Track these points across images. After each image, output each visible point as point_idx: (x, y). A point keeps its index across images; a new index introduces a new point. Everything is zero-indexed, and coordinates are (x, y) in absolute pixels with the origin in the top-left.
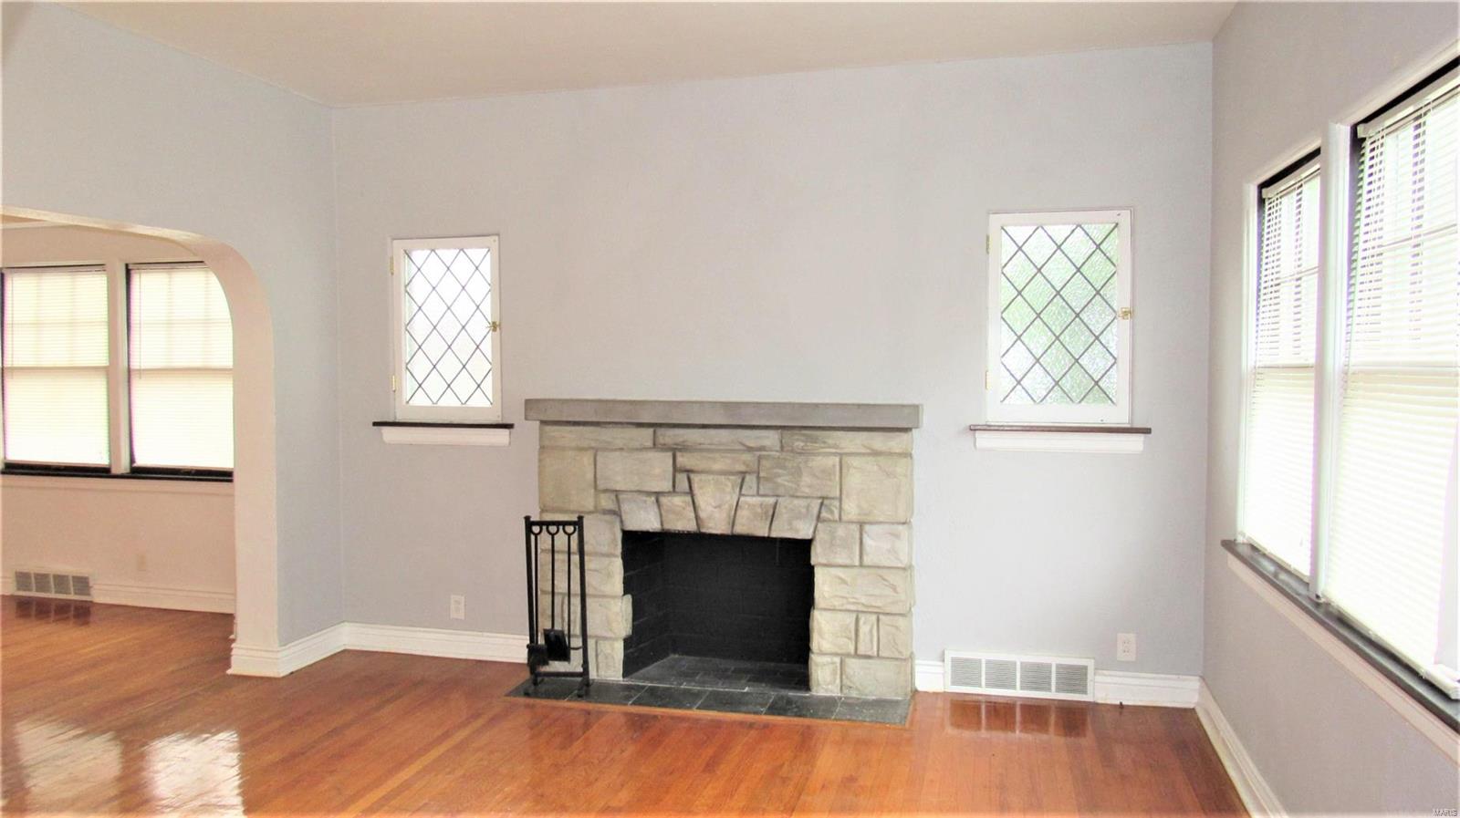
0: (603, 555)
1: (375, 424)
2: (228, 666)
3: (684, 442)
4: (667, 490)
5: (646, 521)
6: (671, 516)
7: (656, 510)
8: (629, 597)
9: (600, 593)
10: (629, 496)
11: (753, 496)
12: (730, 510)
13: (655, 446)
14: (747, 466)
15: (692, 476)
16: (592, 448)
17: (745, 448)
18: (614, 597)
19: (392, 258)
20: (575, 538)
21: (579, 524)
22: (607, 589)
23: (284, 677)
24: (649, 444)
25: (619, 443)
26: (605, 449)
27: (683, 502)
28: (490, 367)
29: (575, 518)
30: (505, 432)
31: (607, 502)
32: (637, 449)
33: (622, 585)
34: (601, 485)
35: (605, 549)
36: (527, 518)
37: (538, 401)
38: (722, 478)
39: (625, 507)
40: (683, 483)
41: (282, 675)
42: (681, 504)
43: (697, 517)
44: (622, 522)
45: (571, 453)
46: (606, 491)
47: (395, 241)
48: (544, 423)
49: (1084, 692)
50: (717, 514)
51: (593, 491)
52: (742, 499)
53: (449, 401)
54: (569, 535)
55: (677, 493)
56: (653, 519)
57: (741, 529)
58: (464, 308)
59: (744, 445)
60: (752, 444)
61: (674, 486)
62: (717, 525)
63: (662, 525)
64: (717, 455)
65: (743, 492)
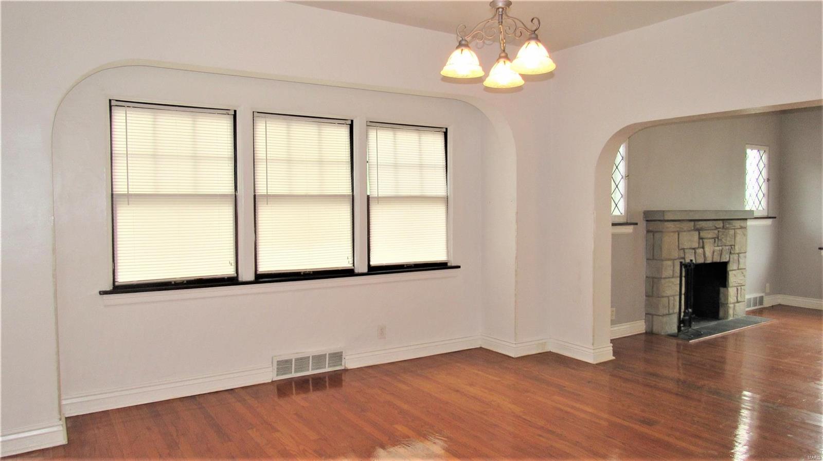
3: (701, 227)
4: (697, 247)
6: (698, 257)
7: (695, 255)
10: (688, 251)
12: (712, 253)
13: (695, 229)
14: (716, 235)
15: (704, 240)
16: (678, 231)
17: (715, 228)
25: (685, 228)
26: (681, 231)
30: (632, 227)
31: (682, 254)
32: (690, 231)
34: (680, 247)
38: (710, 241)
39: (686, 255)
40: (701, 244)
42: (701, 252)
43: (705, 257)
45: (672, 234)
46: (682, 249)
49: (762, 305)
50: (709, 255)
51: (678, 250)
52: (715, 248)
55: (700, 247)
56: (694, 259)
57: (715, 260)
60: (718, 226)
62: (709, 259)
63: (696, 261)
64: (709, 232)
65: (715, 245)
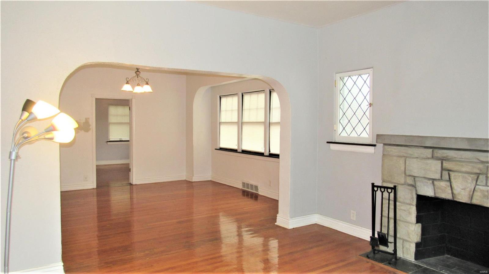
0: (408, 204)
1: (328, 142)
2: (276, 222)
3: (447, 156)
4: (438, 179)
5: (428, 191)
6: (439, 191)
7: (433, 187)
8: (419, 225)
9: (405, 220)
10: (420, 179)
11: (484, 186)
12: (470, 192)
13: (433, 157)
14: (481, 170)
15: (451, 173)
16: (404, 157)
17: (480, 162)
18: (412, 223)
19: (335, 81)
20: (392, 195)
21: (394, 188)
22: (408, 219)
23: (290, 229)
24: (430, 156)
25: (416, 155)
26: (410, 157)
27: (446, 185)
28: (368, 121)
29: (392, 186)
30: (373, 148)
31: (410, 181)
32: (424, 158)
33: (416, 219)
34: (408, 173)
35: (408, 201)
36: (373, 184)
37: (382, 135)
38: (466, 175)
39: (418, 184)
40: (446, 176)
41: (289, 228)
42: (444, 185)
43: (452, 193)
44: (416, 191)
45: (395, 158)
46: (410, 176)
47: (337, 74)
48: (385, 144)
50: (463, 192)
51: (404, 175)
52: (477, 187)
53: (354, 135)
54: (389, 193)
55: (443, 180)
56: (430, 191)
57: (475, 201)
58: (360, 98)
59: (479, 160)
60: (483, 159)
61: (441, 177)
62: (463, 198)
63: (435, 194)
64: (464, 164)
65: (478, 183)
